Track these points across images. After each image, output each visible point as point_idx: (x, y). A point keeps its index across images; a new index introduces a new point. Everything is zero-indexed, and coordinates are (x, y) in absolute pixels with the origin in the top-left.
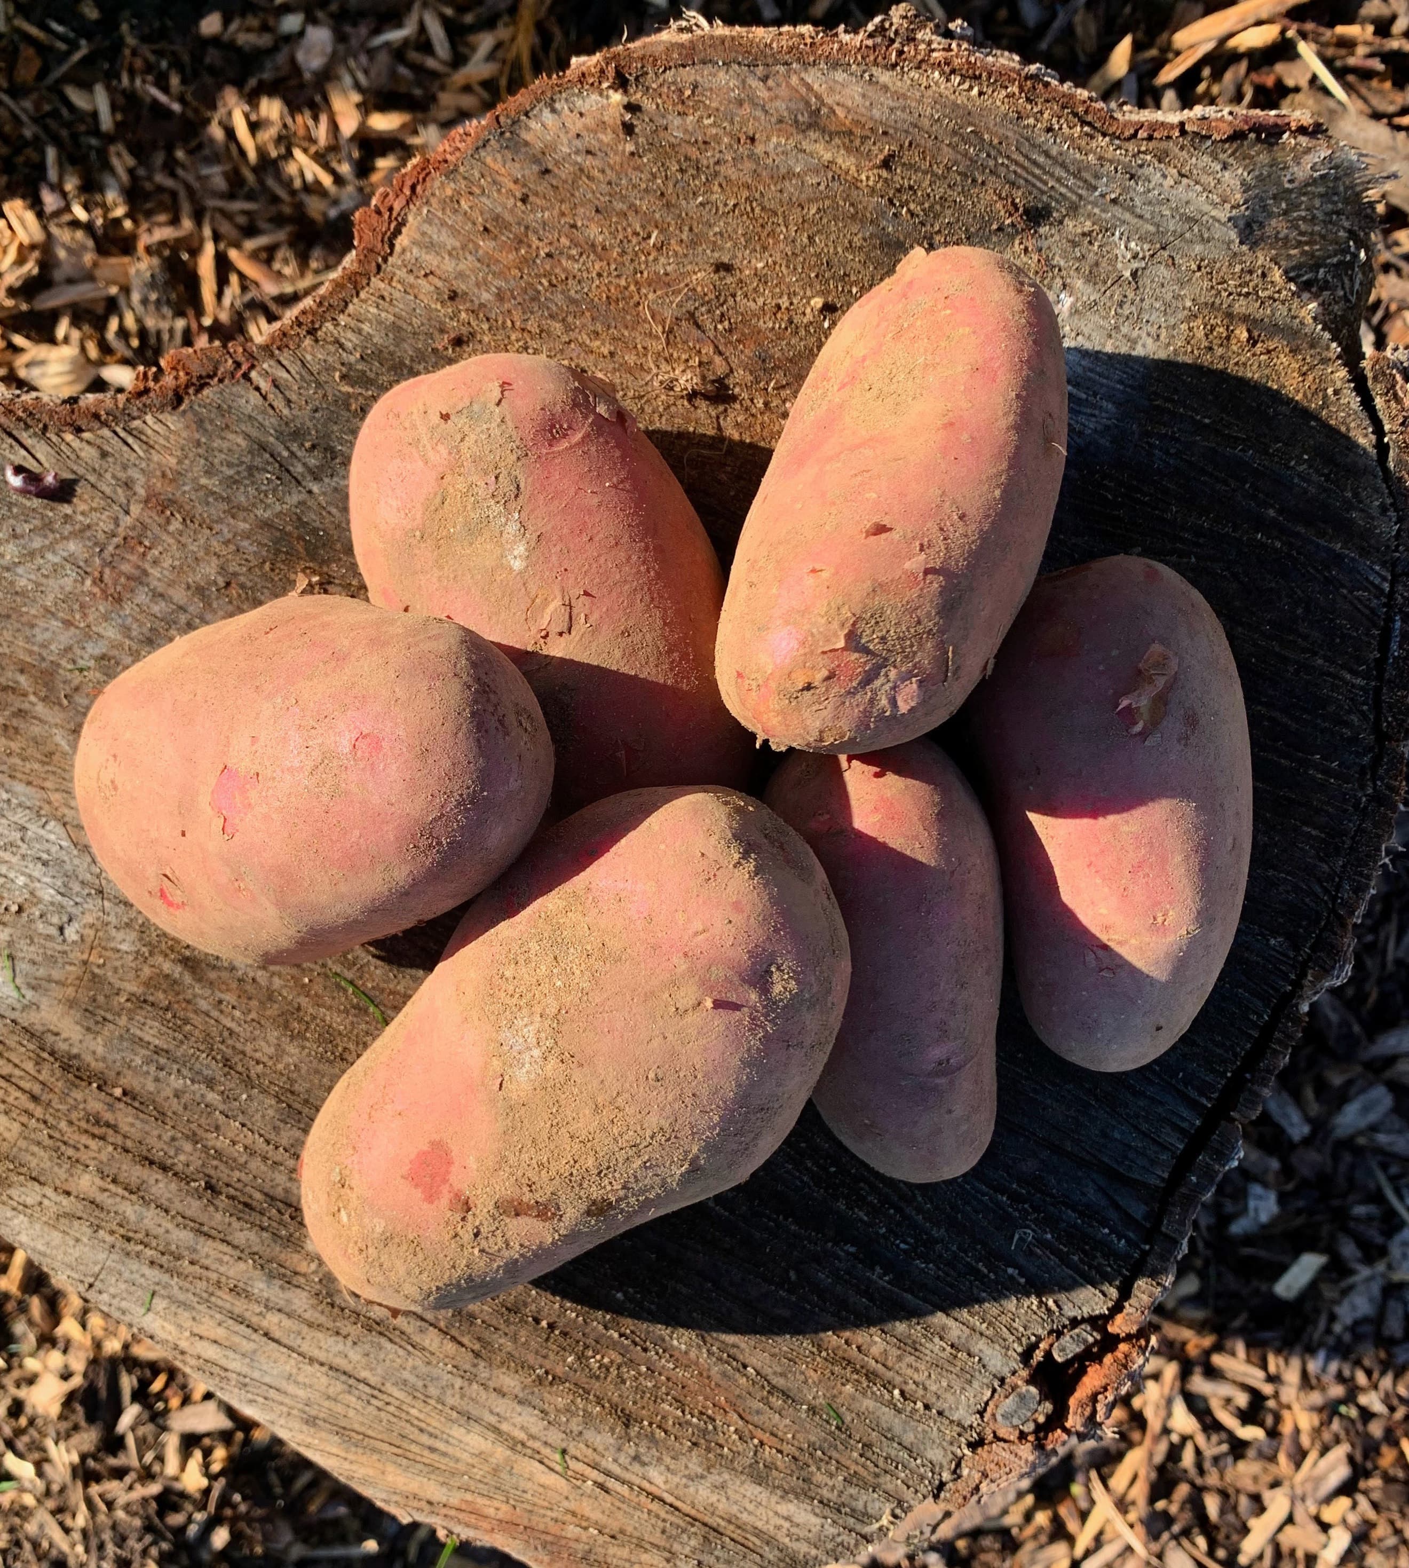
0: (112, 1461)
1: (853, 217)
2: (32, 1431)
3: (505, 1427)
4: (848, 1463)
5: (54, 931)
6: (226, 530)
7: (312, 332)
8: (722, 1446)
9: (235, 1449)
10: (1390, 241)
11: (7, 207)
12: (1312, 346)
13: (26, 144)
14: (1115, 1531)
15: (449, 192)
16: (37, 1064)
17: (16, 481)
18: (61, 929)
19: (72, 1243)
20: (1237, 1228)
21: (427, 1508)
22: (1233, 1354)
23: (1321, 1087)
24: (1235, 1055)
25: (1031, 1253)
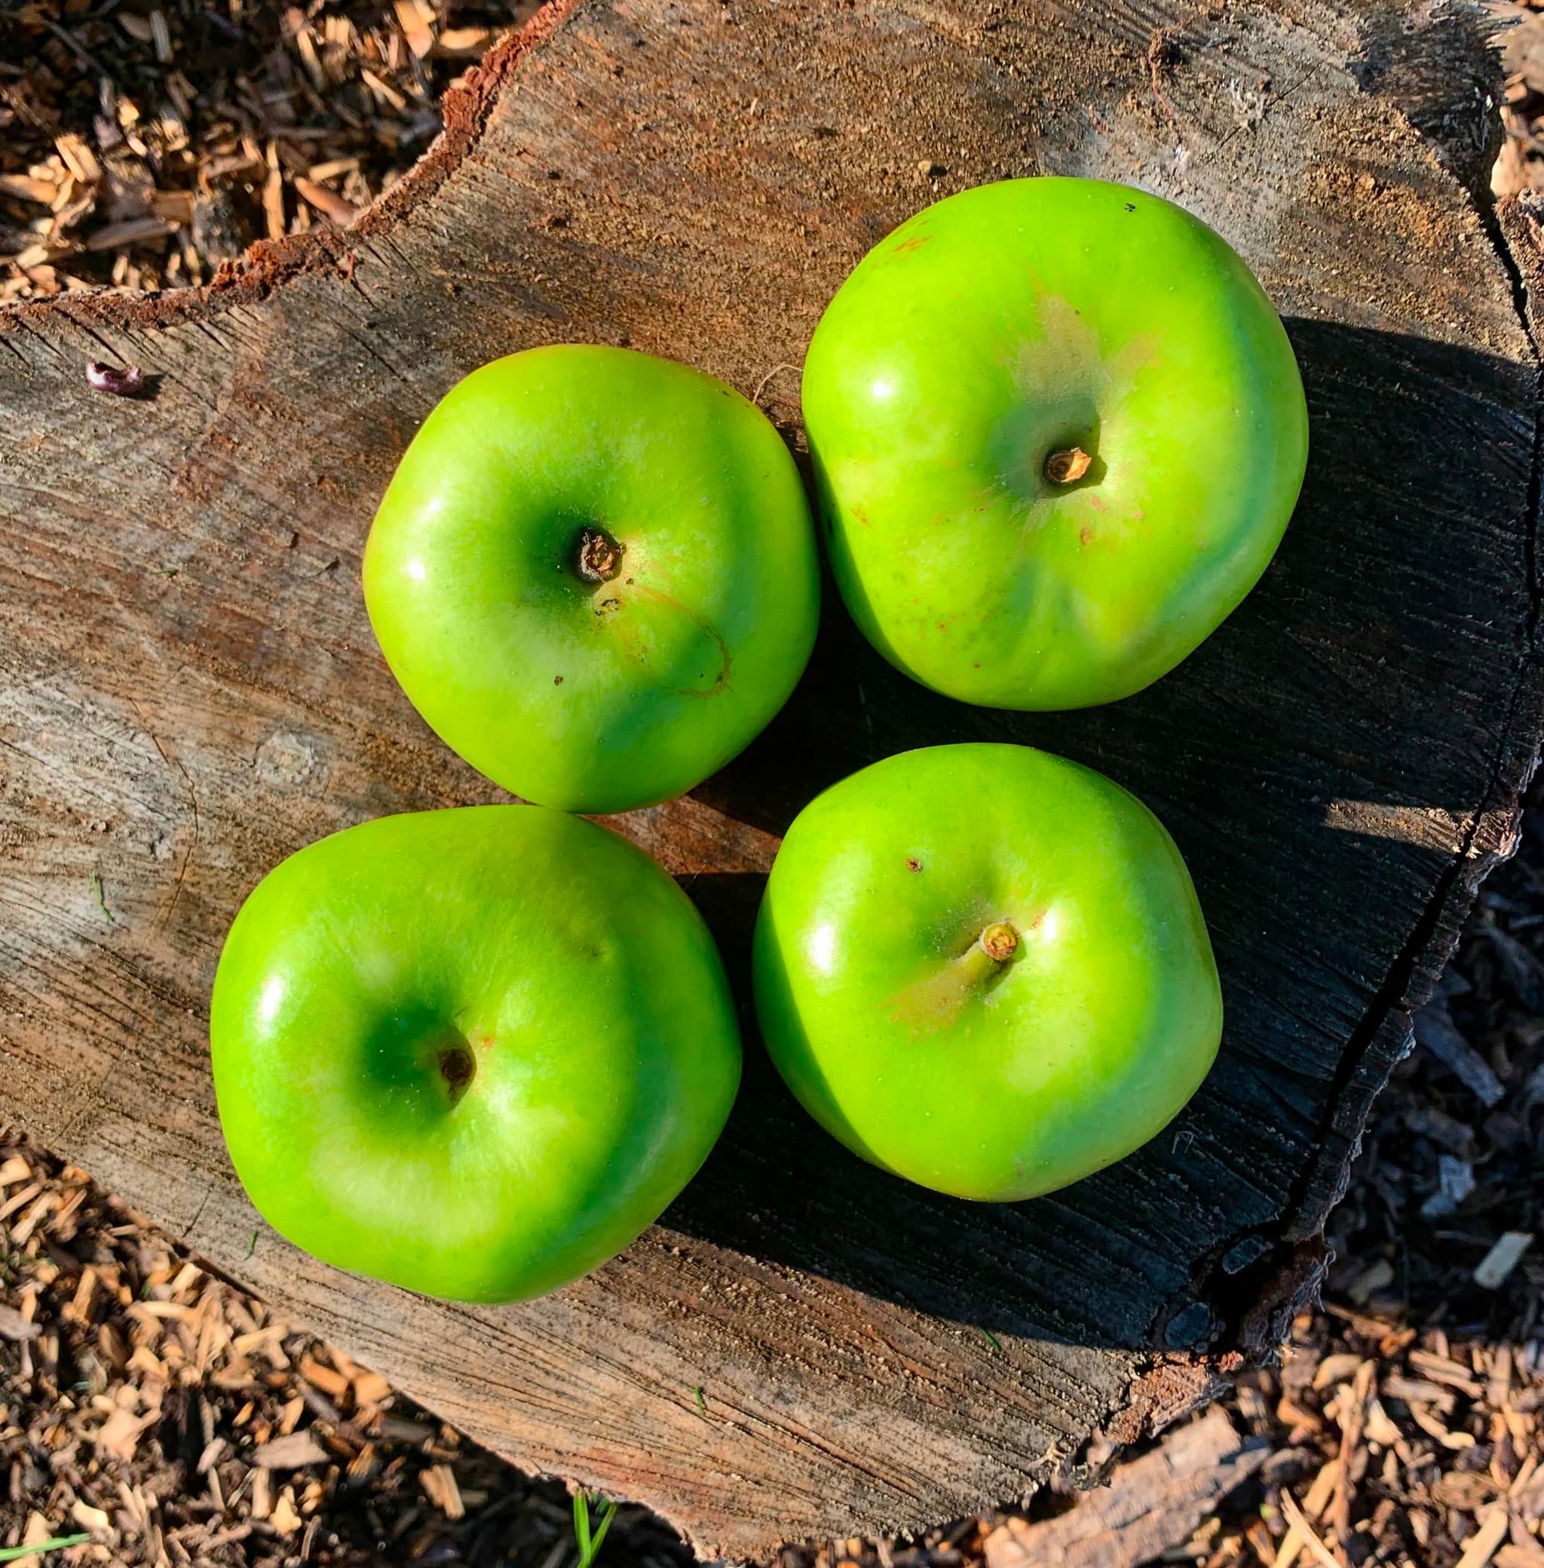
0: (194, 1504)
1: (959, 78)
2: (105, 1478)
3: (637, 1366)
4: (1008, 1393)
5: (144, 850)
6: (317, 422)
7: (403, 215)
8: (871, 1379)
9: (330, 1485)
10: (1534, 127)
11: (60, 144)
12: (1441, 192)
13: (82, 76)
14: (1312, 1558)
15: (541, 68)
16: (129, 990)
17: (97, 379)
18: (152, 847)
19: (168, 1183)
20: (1430, 1208)
21: (555, 1458)
22: (1434, 1352)
23: (1514, 1047)
24: (1401, 936)
25: (1195, 1156)
